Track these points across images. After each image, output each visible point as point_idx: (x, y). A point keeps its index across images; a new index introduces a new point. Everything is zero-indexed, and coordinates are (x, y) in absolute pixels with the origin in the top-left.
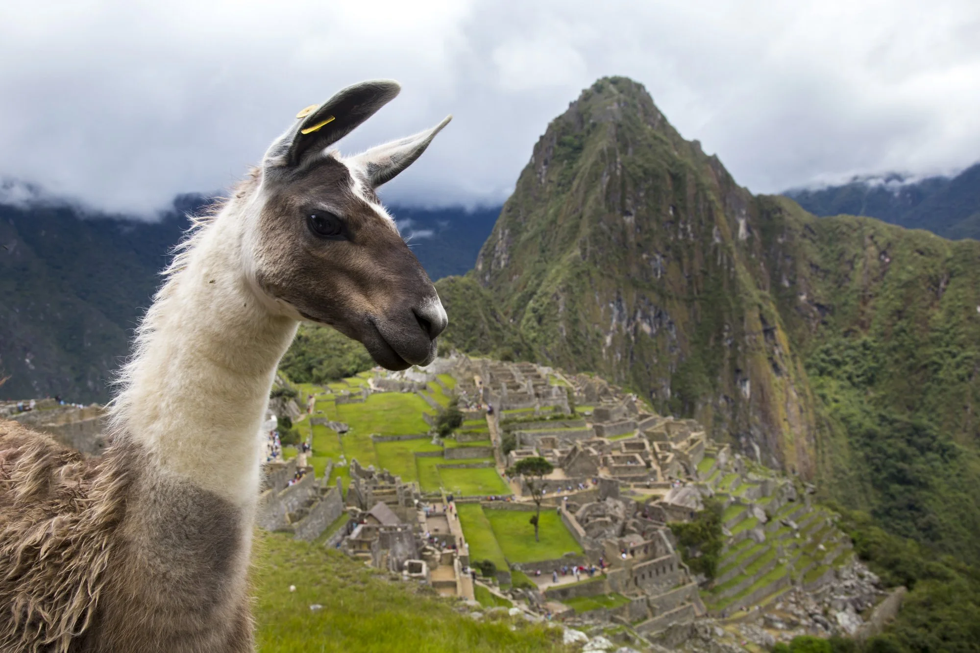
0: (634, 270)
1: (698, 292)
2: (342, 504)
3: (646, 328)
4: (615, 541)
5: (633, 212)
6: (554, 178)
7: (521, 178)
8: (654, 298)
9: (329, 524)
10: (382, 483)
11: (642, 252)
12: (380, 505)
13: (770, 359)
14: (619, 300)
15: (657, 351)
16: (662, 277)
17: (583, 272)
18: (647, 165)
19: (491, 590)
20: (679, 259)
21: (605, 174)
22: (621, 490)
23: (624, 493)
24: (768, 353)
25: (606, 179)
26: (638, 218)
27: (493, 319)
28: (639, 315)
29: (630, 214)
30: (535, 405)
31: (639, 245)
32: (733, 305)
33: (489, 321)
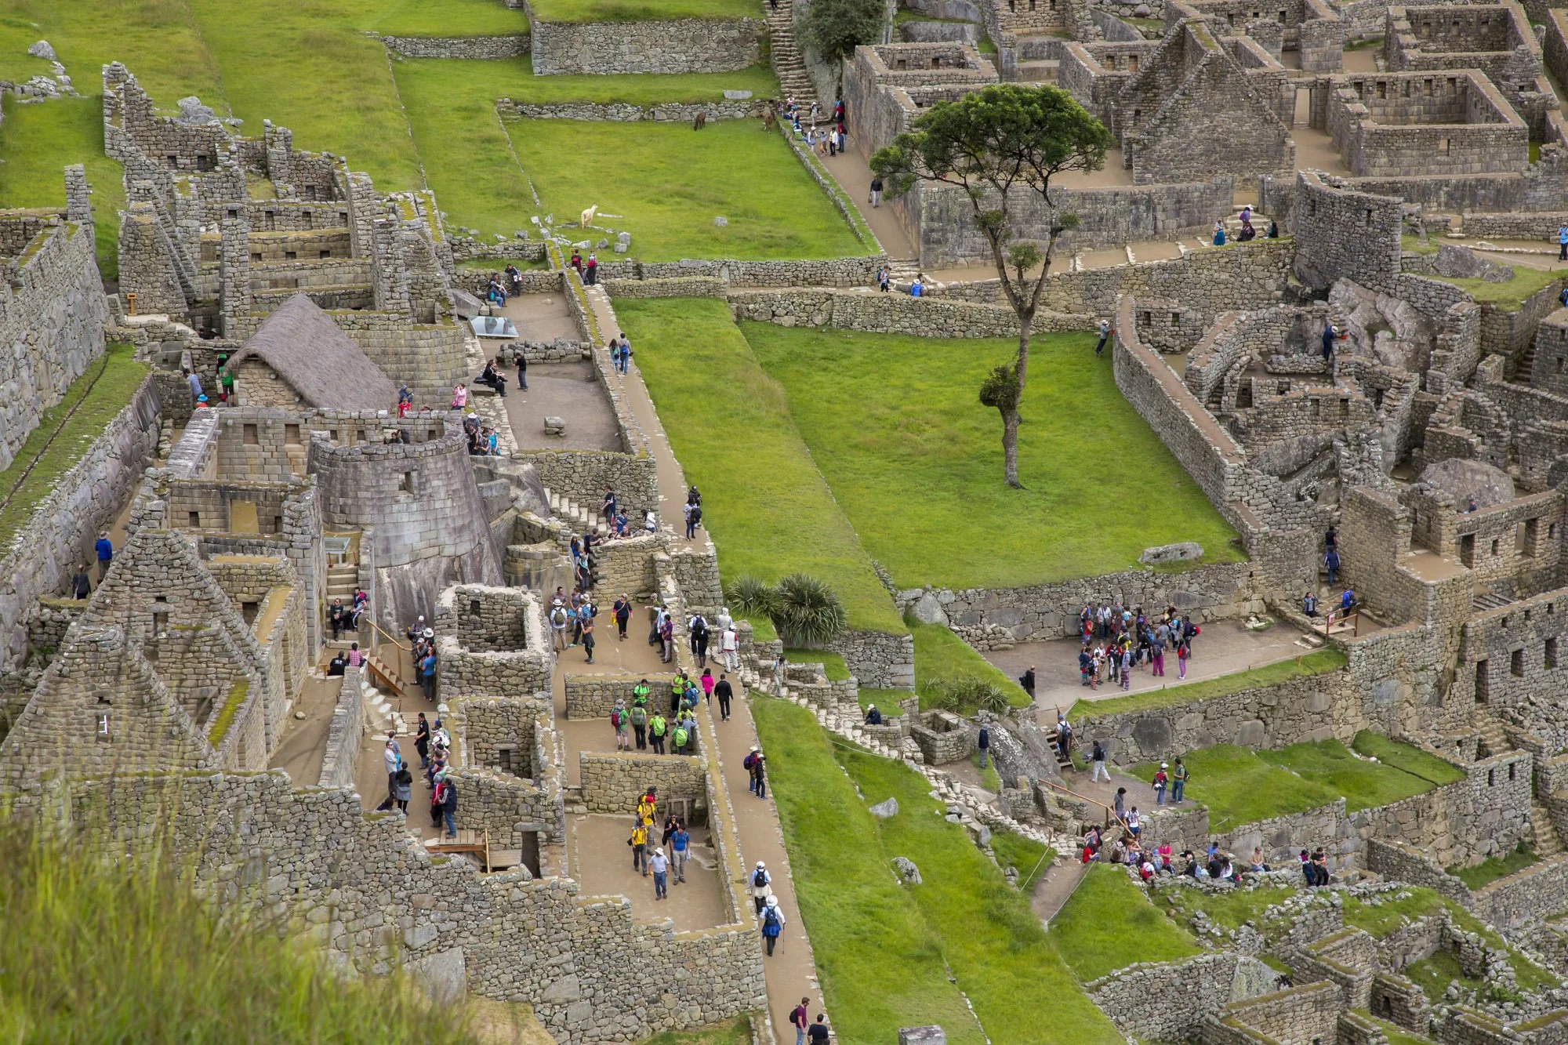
2: (100, 299)
4: (1386, 490)
9: (53, 400)
10: (258, 193)
12: (299, 309)
19: (825, 719)
22: (1406, 246)
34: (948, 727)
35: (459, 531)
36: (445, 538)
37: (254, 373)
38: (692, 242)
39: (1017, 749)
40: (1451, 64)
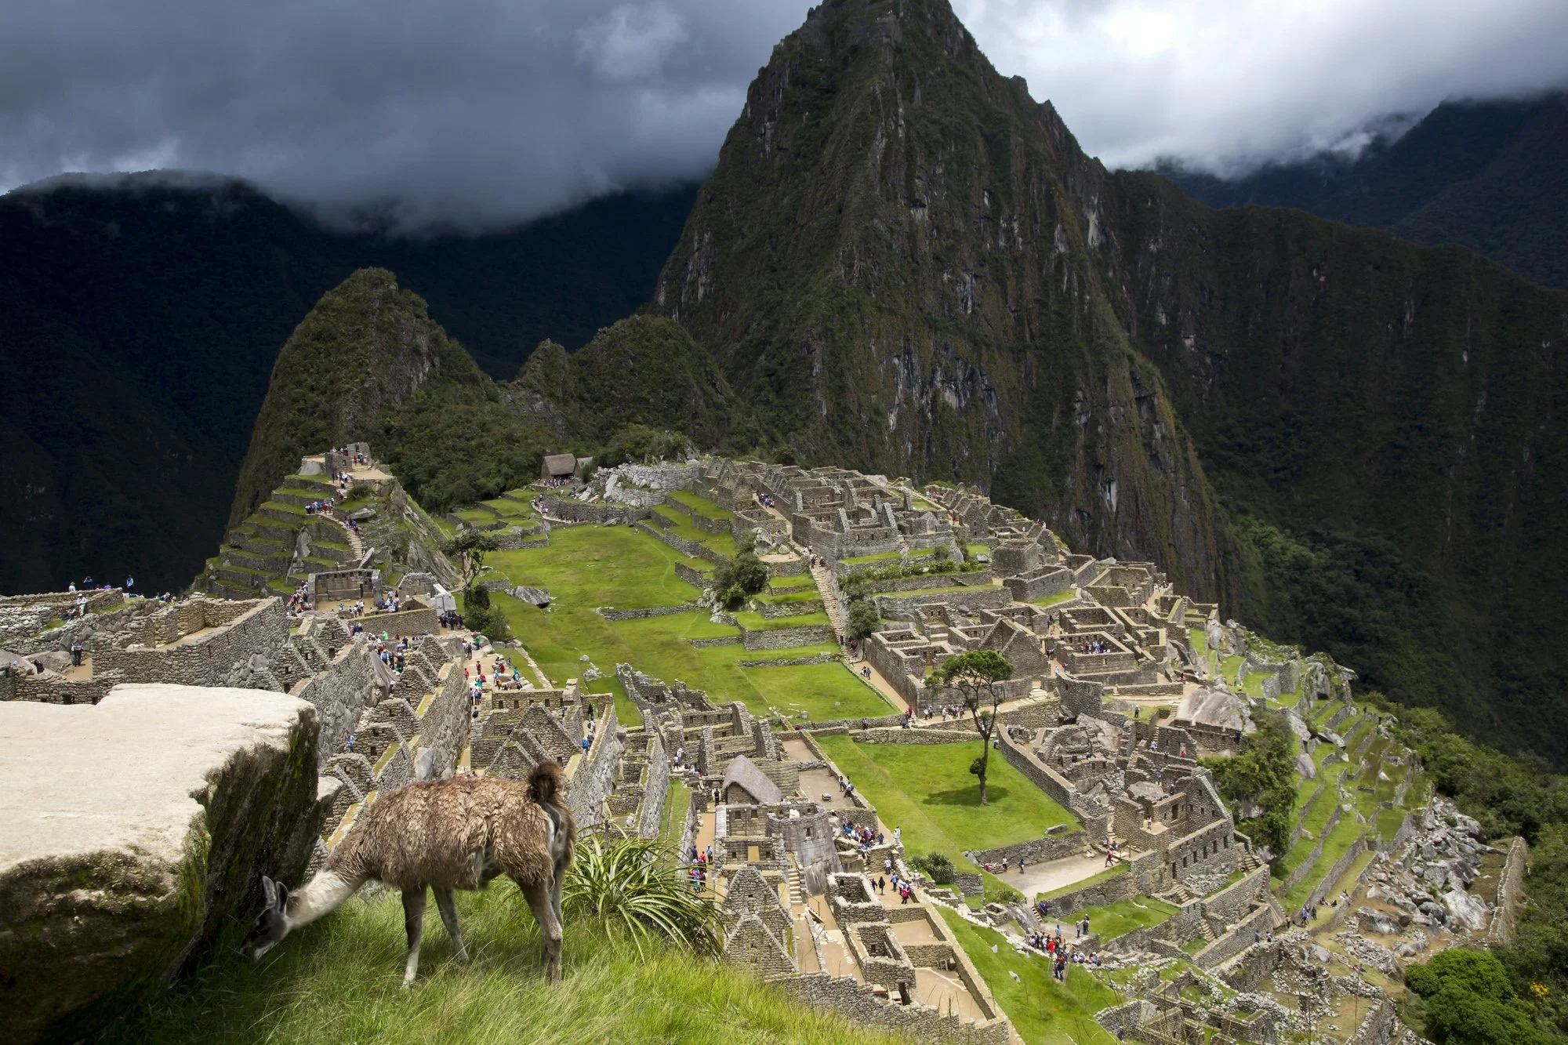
0: (930, 300)
1: (1032, 338)
3: (950, 398)
5: (926, 200)
6: (786, 143)
7: (727, 143)
8: (963, 347)
11: (942, 270)
13: (1148, 446)
14: (908, 353)
15: (969, 436)
16: (973, 312)
17: (850, 305)
18: (946, 121)
19: (957, 912)
20: (1001, 282)
21: (879, 135)
22: (1105, 700)
23: (1108, 706)
24: (1144, 437)
25: (881, 144)
26: (934, 213)
27: (710, 390)
28: (939, 377)
29: (924, 206)
30: (899, 547)
31: (936, 258)
32: (1089, 358)
33: (705, 394)
34: (998, 910)
35: (828, 850)
36: (823, 854)
37: (735, 790)
38: (830, 713)
39: (1025, 916)
40: (1092, 630)
